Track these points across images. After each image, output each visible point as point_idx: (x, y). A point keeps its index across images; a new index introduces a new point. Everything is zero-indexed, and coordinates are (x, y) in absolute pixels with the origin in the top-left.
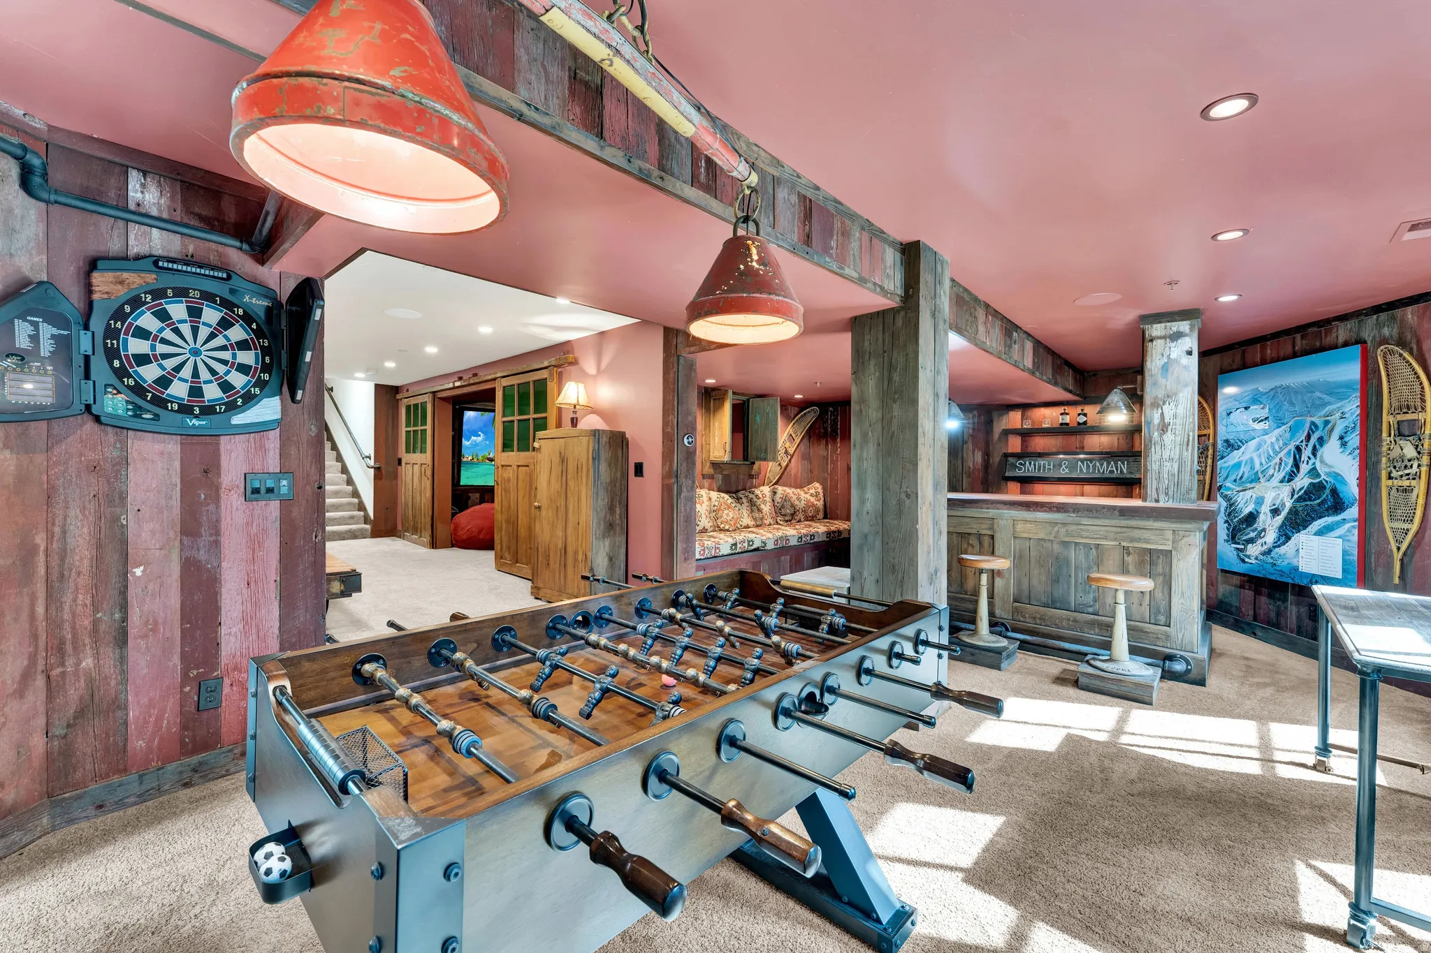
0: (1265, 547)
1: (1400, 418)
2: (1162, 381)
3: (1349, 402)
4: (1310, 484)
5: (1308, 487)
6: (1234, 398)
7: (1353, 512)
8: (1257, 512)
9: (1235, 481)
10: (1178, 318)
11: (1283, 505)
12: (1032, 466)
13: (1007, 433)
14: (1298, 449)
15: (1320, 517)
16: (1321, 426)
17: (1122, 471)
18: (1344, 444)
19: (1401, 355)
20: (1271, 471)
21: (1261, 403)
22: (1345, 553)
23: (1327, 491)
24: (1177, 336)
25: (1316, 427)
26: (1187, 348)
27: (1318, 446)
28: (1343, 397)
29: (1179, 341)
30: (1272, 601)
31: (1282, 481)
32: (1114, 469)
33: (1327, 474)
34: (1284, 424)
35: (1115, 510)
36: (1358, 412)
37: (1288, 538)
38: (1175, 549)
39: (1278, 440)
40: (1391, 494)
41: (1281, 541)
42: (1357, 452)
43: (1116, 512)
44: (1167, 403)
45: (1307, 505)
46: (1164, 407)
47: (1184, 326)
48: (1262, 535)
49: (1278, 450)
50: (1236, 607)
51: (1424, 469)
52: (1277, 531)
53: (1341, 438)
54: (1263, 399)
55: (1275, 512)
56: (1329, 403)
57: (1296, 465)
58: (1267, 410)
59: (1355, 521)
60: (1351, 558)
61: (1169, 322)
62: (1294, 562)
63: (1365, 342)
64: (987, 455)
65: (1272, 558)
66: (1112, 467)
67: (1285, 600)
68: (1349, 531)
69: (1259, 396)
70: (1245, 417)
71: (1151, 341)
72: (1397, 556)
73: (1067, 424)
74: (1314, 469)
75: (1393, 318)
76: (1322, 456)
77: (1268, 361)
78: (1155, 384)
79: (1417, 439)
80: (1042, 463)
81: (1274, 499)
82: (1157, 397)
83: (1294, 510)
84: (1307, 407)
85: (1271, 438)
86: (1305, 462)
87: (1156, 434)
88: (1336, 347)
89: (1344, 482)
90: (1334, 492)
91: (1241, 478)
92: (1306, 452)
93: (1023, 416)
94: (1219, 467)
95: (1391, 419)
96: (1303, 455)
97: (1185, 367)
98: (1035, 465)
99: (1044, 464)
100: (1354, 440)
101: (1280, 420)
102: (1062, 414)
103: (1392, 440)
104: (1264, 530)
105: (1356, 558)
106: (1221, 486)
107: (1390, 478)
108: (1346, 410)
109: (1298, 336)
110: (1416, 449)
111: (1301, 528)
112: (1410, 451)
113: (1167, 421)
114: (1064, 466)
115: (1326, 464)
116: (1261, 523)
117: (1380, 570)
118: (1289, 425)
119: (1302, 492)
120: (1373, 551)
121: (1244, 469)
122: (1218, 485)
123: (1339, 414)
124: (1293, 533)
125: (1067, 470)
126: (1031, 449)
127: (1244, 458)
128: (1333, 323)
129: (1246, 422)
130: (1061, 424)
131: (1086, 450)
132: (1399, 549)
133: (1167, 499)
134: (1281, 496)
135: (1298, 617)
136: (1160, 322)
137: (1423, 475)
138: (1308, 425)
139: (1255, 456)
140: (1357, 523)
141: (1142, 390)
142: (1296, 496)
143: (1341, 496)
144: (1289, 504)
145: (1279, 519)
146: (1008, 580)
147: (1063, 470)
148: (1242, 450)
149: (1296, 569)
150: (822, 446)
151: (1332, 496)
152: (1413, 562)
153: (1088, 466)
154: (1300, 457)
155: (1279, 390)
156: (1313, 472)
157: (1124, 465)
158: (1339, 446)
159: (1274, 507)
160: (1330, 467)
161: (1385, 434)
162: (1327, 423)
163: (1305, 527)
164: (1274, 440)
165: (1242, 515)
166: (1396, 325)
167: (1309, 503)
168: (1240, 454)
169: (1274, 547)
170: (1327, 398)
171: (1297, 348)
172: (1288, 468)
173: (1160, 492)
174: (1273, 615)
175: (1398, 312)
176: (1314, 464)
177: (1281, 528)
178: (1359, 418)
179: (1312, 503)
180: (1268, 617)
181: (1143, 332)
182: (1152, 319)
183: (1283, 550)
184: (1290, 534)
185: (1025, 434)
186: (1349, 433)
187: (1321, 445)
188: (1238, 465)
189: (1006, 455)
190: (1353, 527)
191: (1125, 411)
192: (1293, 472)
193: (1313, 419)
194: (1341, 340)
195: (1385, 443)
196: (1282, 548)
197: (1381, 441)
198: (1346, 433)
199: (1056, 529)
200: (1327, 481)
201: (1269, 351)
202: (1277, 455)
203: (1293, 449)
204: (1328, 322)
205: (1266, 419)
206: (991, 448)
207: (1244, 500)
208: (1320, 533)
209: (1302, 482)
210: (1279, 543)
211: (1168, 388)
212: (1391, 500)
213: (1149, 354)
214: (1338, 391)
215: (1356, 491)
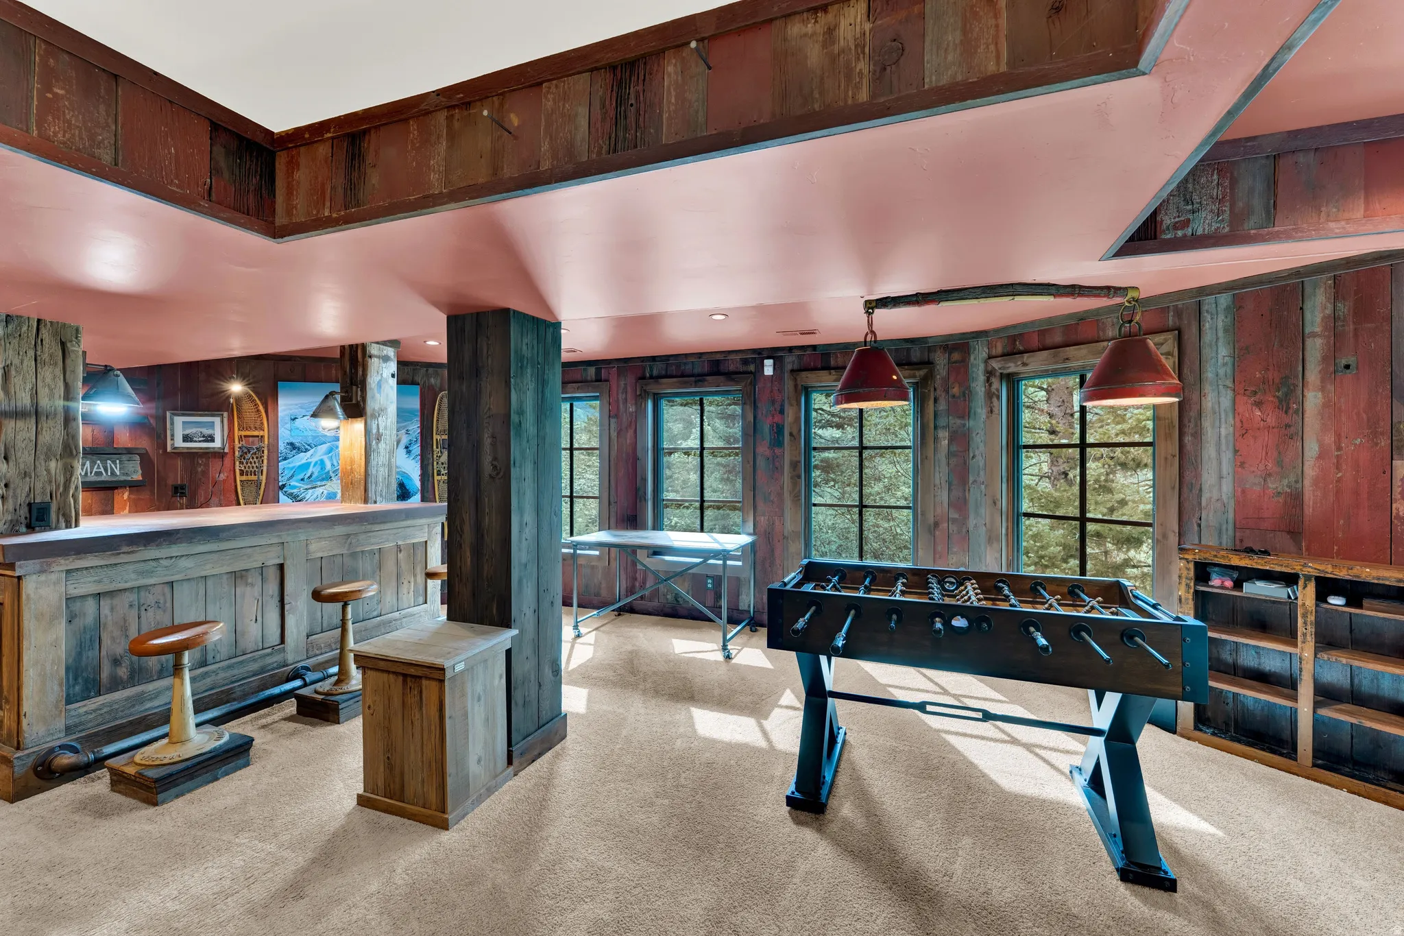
1: (444, 436)
2: (377, 396)
3: (412, 423)
9: (302, 480)
10: (387, 344)
17: (113, 473)
18: (409, 452)
24: (386, 358)
26: (392, 371)
28: (407, 419)
29: (387, 363)
32: (102, 470)
36: (418, 430)
38: (429, 539)
40: (440, 486)
42: (418, 458)
44: (380, 416)
46: (379, 419)
47: (389, 352)
53: (407, 447)
61: (382, 345)
66: (99, 467)
70: (312, 423)
71: (371, 358)
78: (373, 397)
82: (374, 409)
87: (374, 442)
89: (409, 478)
90: (403, 485)
91: (309, 477)
94: (280, 467)
95: (439, 437)
97: (391, 387)
100: (416, 449)
103: (440, 451)
106: (284, 485)
107: (438, 475)
108: (411, 428)
113: (381, 431)
121: (313, 469)
122: (280, 484)
123: (404, 431)
127: (313, 459)
129: (313, 428)
136: (378, 344)
139: (325, 458)
143: (408, 488)
148: (310, 452)
157: (115, 464)
158: (406, 453)
161: (435, 447)
168: (308, 456)
173: (377, 494)
178: (418, 434)
186: (412, 444)
188: (307, 465)
195: (435, 453)
197: (433, 451)
207: (314, 497)
211: (381, 403)
213: (369, 369)
215: (418, 484)
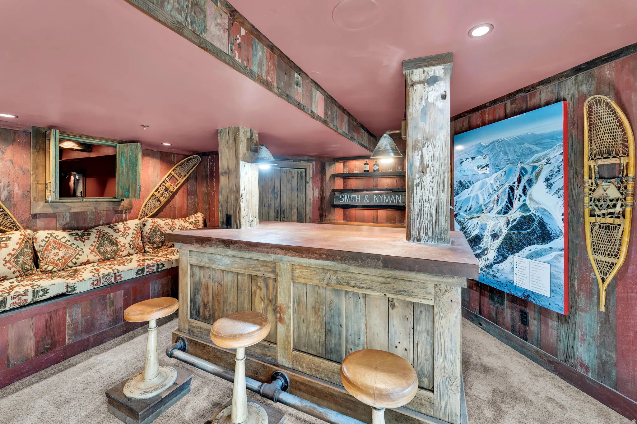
0: (488, 262)
1: (600, 162)
2: (421, 124)
3: (554, 150)
4: (522, 216)
5: (520, 219)
6: (465, 152)
7: (559, 243)
8: (482, 235)
9: (466, 211)
10: (434, 62)
11: (501, 231)
12: (349, 198)
13: (334, 176)
14: (512, 189)
15: (530, 244)
16: (529, 169)
17: (398, 201)
18: (550, 186)
19: (607, 104)
20: (491, 205)
21: (483, 154)
22: (552, 276)
23: (536, 223)
24: (434, 80)
25: (526, 171)
26: (441, 92)
27: (527, 187)
28: (547, 146)
29: (435, 85)
30: (492, 303)
31: (499, 213)
32: (394, 200)
33: (536, 210)
34: (500, 169)
35: (379, 260)
36: (562, 158)
37: (505, 258)
38: (438, 304)
39: (496, 181)
40: (594, 229)
41: (499, 259)
42: (562, 192)
43: (380, 262)
44: (426, 146)
45: (520, 233)
46: (424, 150)
47: (438, 70)
48: (486, 253)
49: (496, 189)
50: (468, 301)
51: (628, 209)
52: (496, 251)
53: (547, 180)
54: (485, 151)
55: (495, 236)
56: (536, 152)
57: (510, 201)
58: (487, 159)
59: (561, 250)
60: (559, 281)
61: (426, 66)
62: (510, 277)
63: (565, 100)
64: (322, 190)
65: (493, 271)
66: (393, 199)
67: (502, 304)
68: (555, 258)
69: (481, 149)
70: (472, 165)
71: (412, 86)
72: (603, 288)
73: (368, 171)
74: (525, 205)
75: (591, 76)
76: (530, 195)
77: (487, 123)
78: (415, 127)
79: (619, 180)
80: (354, 196)
81: (494, 226)
82: (417, 140)
83: (509, 236)
84: (518, 156)
85: (491, 180)
86: (517, 199)
87: (417, 175)
88: (539, 107)
89: (551, 217)
90: (542, 224)
91: (470, 209)
92: (518, 191)
93: (344, 165)
94: (455, 201)
95: (592, 163)
96: (516, 193)
97: (440, 110)
98: (350, 197)
99: (355, 197)
100: (559, 182)
101: (497, 166)
102: (365, 164)
103: (593, 182)
104: (487, 249)
105: (562, 282)
106: (456, 214)
107: (592, 215)
108: (551, 157)
109: (509, 102)
110: (619, 190)
111: (515, 251)
112: (613, 192)
113: (426, 162)
114: (366, 199)
115: (535, 201)
116: (484, 244)
117: (582, 294)
118: (504, 170)
119: (515, 223)
120: (576, 276)
121: (472, 203)
122: (455, 213)
123: (545, 160)
124: (509, 254)
125: (368, 201)
126: (349, 187)
127: (472, 195)
128: (537, 88)
129: (473, 169)
130: (365, 171)
131: (379, 188)
132: (603, 280)
133: (426, 238)
134: (499, 224)
135: (513, 319)
136: (419, 67)
137: (628, 215)
138: (518, 170)
139: (479, 193)
140: (563, 253)
141: (406, 134)
142: (510, 226)
143: (548, 228)
144: (505, 231)
145: (497, 243)
146: (288, 326)
147: (366, 200)
148: (470, 189)
149: (511, 283)
150: (205, 185)
151: (540, 227)
152: (615, 292)
153: (380, 198)
154: (513, 195)
155: (496, 144)
156: (524, 207)
157: (399, 197)
158: (545, 187)
159: (494, 233)
160: (537, 203)
161: (586, 177)
162: (534, 168)
163: (518, 251)
164: (493, 181)
165: (471, 237)
166: (593, 82)
167: (521, 231)
168: (469, 192)
169: (495, 263)
170: (534, 148)
171: (508, 111)
172: (504, 203)
173: (421, 232)
174: (493, 313)
175: (596, 71)
176: (524, 200)
177: (499, 249)
178: (562, 163)
179: (523, 232)
180: (490, 314)
181: (406, 77)
182: (412, 64)
183: (501, 266)
184: (507, 255)
185: (345, 177)
186: (554, 176)
187: (530, 186)
188: (468, 200)
189: (334, 191)
190: (560, 255)
191: (392, 154)
192: (508, 206)
193: (523, 165)
194: (543, 101)
195: (587, 185)
196: (500, 264)
197: (584, 183)
198: (551, 176)
199: (328, 275)
200: (535, 215)
201: (487, 116)
202: (495, 193)
203: (508, 188)
204: (533, 87)
205: (487, 165)
206: (324, 186)
207: (472, 226)
208: (531, 257)
209: (515, 214)
210: (498, 260)
211: (427, 131)
212: (594, 235)
213: (411, 99)
214: (544, 141)
215: (561, 225)
